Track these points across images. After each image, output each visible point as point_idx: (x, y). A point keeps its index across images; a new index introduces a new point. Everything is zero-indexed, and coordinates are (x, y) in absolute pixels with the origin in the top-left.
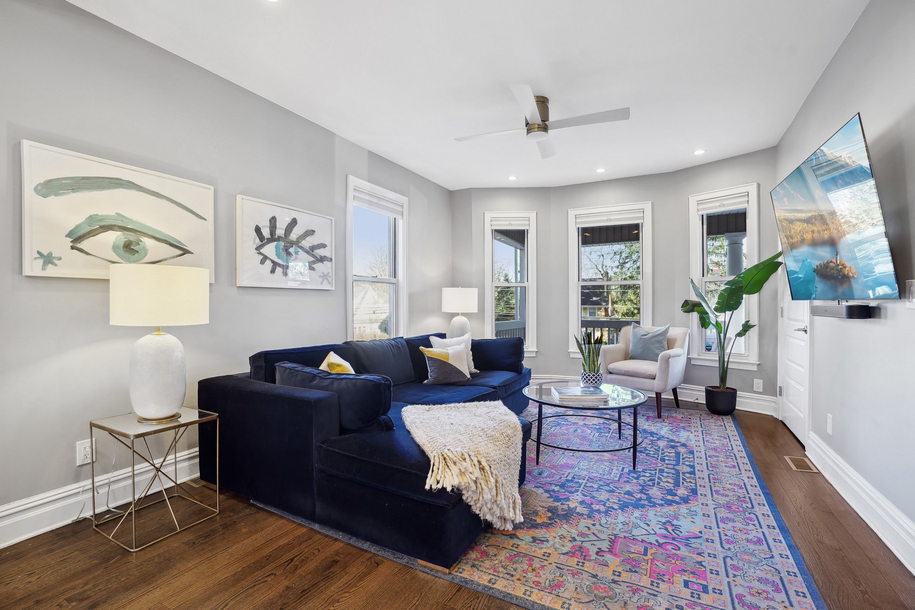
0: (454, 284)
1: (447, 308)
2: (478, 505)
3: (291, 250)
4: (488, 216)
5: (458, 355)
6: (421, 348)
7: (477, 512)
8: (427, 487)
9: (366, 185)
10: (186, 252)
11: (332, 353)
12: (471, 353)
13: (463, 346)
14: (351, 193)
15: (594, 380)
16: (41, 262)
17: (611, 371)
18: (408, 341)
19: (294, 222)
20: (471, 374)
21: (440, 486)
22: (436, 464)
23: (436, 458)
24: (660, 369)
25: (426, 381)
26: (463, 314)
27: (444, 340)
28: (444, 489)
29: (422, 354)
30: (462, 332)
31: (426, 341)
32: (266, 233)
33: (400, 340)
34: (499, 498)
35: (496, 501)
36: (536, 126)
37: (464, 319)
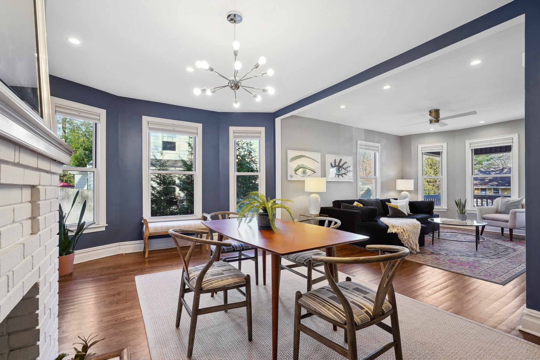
0: (402, 178)
1: (399, 188)
2: (403, 240)
3: (340, 169)
4: (420, 147)
5: (402, 206)
6: (386, 203)
7: (403, 243)
8: (388, 232)
9: (364, 143)
10: (315, 172)
11: (356, 202)
12: (409, 206)
13: (405, 203)
14: (359, 146)
15: (462, 217)
16: (290, 177)
17: (484, 218)
18: (381, 201)
19: (341, 160)
20: (408, 214)
21: (391, 232)
22: (391, 227)
23: (391, 226)
24: (511, 218)
25: (388, 215)
26: (406, 191)
27: (397, 201)
28: (392, 233)
29: (387, 205)
30: (405, 197)
31: (389, 201)
32: (333, 164)
33: (378, 200)
34: (410, 240)
35: (409, 241)
36: (434, 121)
37: (407, 193)
